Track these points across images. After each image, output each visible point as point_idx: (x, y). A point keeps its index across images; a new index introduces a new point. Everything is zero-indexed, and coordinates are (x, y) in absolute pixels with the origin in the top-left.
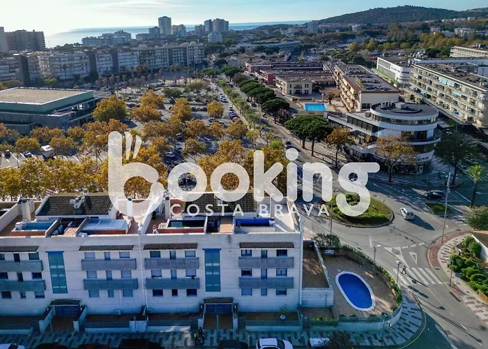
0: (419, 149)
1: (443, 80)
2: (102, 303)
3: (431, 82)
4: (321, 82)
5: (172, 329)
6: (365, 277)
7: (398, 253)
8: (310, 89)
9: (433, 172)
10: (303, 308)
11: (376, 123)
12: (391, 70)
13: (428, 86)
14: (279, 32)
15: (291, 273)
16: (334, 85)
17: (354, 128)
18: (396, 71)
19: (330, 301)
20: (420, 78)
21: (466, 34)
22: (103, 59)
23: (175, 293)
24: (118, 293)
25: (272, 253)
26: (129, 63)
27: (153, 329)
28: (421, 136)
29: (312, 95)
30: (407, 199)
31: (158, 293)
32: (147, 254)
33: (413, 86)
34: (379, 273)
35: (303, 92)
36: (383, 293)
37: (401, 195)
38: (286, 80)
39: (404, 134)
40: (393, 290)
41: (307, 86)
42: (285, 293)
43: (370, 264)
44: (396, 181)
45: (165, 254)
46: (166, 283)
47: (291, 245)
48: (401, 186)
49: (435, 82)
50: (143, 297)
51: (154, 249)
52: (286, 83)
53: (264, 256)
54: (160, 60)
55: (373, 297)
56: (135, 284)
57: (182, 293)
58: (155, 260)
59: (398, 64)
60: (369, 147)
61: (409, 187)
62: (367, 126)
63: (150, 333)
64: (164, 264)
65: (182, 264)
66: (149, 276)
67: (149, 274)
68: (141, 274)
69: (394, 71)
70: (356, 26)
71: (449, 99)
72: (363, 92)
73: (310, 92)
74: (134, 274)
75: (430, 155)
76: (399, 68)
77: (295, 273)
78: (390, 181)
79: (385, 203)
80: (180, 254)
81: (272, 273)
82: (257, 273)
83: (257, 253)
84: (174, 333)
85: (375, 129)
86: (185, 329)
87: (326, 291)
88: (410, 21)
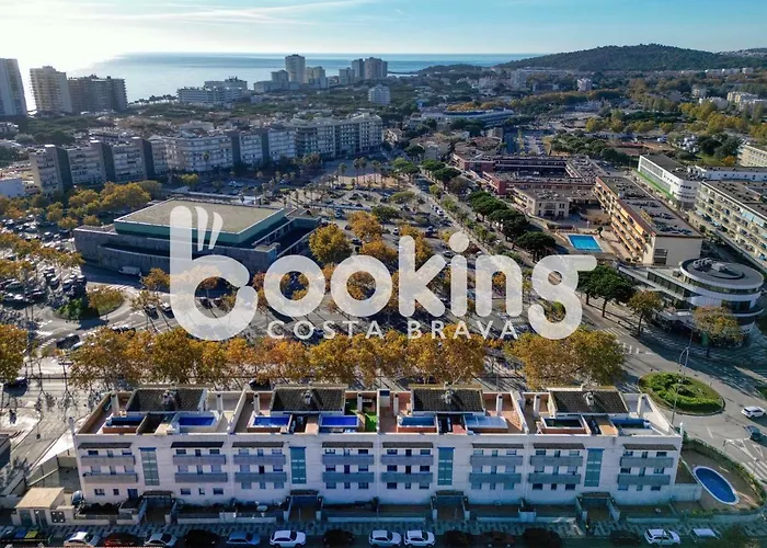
0: (742, 322)
1: (747, 214)
2: (484, 495)
3: (728, 212)
4: (579, 200)
5: (558, 520)
6: (721, 472)
7: (741, 445)
8: (566, 210)
9: (752, 345)
10: (673, 502)
11: (691, 288)
12: (664, 180)
13: (722, 216)
14: (465, 83)
15: (667, 471)
16: (597, 205)
17: (659, 288)
18: (673, 184)
19: (698, 496)
20: (712, 202)
21: (748, 106)
22: (250, 142)
23: (554, 487)
24: (500, 486)
25: (652, 454)
26: (283, 148)
27: (540, 519)
28: (744, 307)
29: (569, 219)
30: (731, 380)
31: (538, 486)
32: (533, 452)
33: (700, 211)
34: (735, 468)
35: (557, 213)
36: (744, 487)
37: (724, 375)
38: (531, 194)
39: (725, 305)
40: (753, 486)
41: (562, 206)
42: (658, 489)
43: (723, 459)
44: (714, 356)
45: (550, 453)
46: (547, 478)
47: (672, 448)
48: (721, 363)
49: (733, 213)
50: (524, 490)
51: (540, 448)
52: (534, 201)
53: (645, 456)
54: (324, 142)
55: (734, 492)
56: (518, 478)
57: (561, 487)
58: (540, 457)
59: (674, 172)
60: (680, 314)
61: (729, 364)
62: (678, 289)
63: (539, 523)
64: (549, 461)
65: (567, 462)
66: (532, 472)
67: (532, 470)
68: (525, 470)
69: (668, 182)
70: (584, 80)
71: (755, 241)
72: (657, 236)
73: (566, 214)
74: (518, 470)
75: (751, 328)
76: (677, 180)
77: (672, 472)
78: (708, 356)
79: (713, 386)
80: (565, 453)
81: (649, 472)
82: (635, 471)
83: (638, 453)
84: (561, 523)
85: (688, 293)
86: (571, 520)
87: (694, 487)
88: (658, 70)
